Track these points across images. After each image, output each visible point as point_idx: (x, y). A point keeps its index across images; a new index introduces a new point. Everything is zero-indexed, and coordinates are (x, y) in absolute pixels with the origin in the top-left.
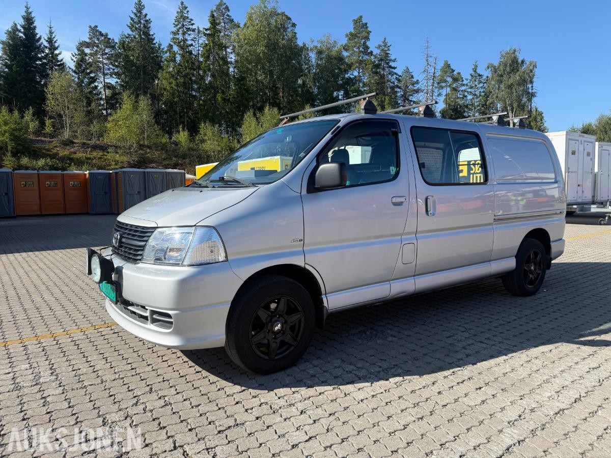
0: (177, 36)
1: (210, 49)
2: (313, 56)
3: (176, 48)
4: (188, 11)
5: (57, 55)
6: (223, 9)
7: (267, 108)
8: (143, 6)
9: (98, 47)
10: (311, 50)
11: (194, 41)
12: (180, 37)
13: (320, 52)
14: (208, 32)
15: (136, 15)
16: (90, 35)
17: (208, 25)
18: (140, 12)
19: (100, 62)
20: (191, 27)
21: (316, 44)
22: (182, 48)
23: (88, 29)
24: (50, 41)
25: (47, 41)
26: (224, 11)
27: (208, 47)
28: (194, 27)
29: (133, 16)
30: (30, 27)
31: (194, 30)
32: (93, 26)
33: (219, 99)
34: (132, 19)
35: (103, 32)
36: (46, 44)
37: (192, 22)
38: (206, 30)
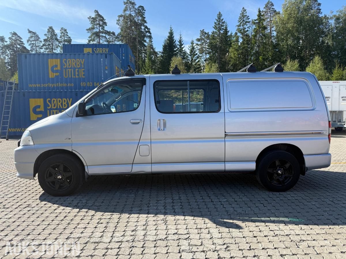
0: (240, 27)
1: (257, 31)
2: (332, 22)
3: (239, 34)
4: (246, 12)
5: (183, 48)
6: (269, 6)
7: (289, 61)
8: (221, 15)
9: (204, 40)
10: (331, 18)
11: (249, 28)
12: (241, 27)
13: (338, 19)
14: (256, 21)
15: (217, 21)
16: (200, 35)
17: (256, 18)
18: (219, 18)
19: (204, 48)
20: (248, 20)
21: (335, 13)
22: (242, 34)
23: (200, 32)
24: (180, 42)
25: (179, 42)
26: (270, 6)
27: (256, 30)
28: (249, 20)
29: (216, 21)
30: (171, 36)
31: (249, 22)
32: (202, 30)
33: (261, 59)
34: (215, 23)
35: (207, 32)
36: (179, 44)
37: (249, 17)
38: (255, 20)
